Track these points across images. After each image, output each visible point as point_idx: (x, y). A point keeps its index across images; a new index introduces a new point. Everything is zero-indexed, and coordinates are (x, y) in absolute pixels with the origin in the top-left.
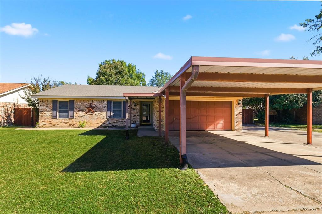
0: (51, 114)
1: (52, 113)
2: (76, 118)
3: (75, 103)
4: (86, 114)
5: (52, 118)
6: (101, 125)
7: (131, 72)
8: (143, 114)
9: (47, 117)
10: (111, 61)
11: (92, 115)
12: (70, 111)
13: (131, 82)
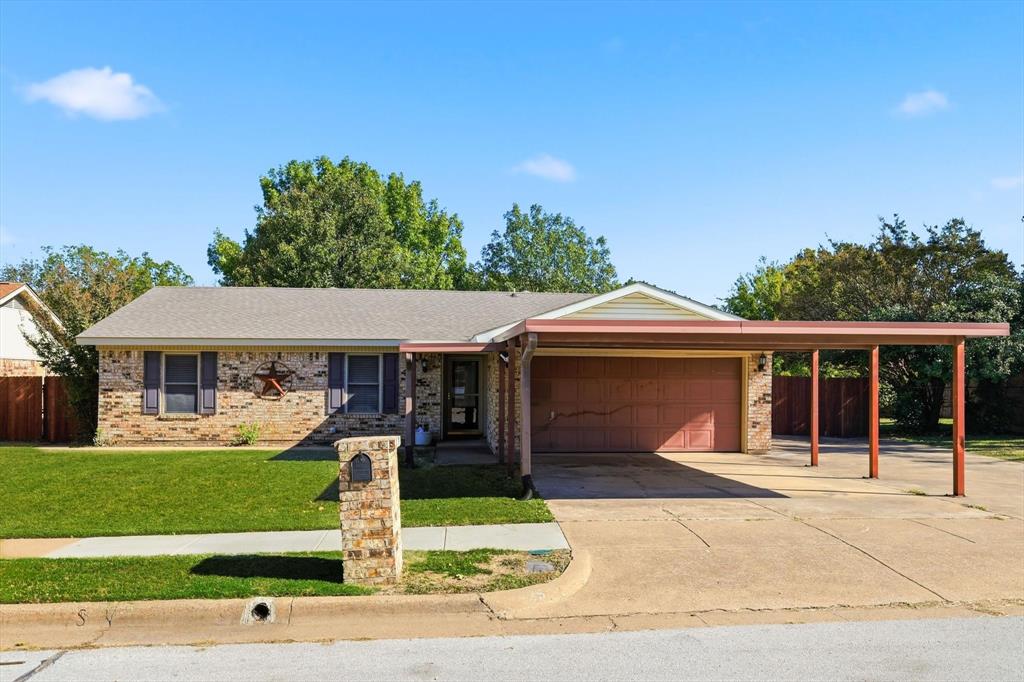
0: (140, 400)
1: (142, 397)
2: (222, 413)
3: (220, 363)
4: (258, 400)
5: (142, 413)
6: (308, 438)
7: (401, 215)
8: (453, 399)
9: (127, 410)
10: (314, 166)
11: (277, 403)
12: (203, 387)
13: (404, 258)
